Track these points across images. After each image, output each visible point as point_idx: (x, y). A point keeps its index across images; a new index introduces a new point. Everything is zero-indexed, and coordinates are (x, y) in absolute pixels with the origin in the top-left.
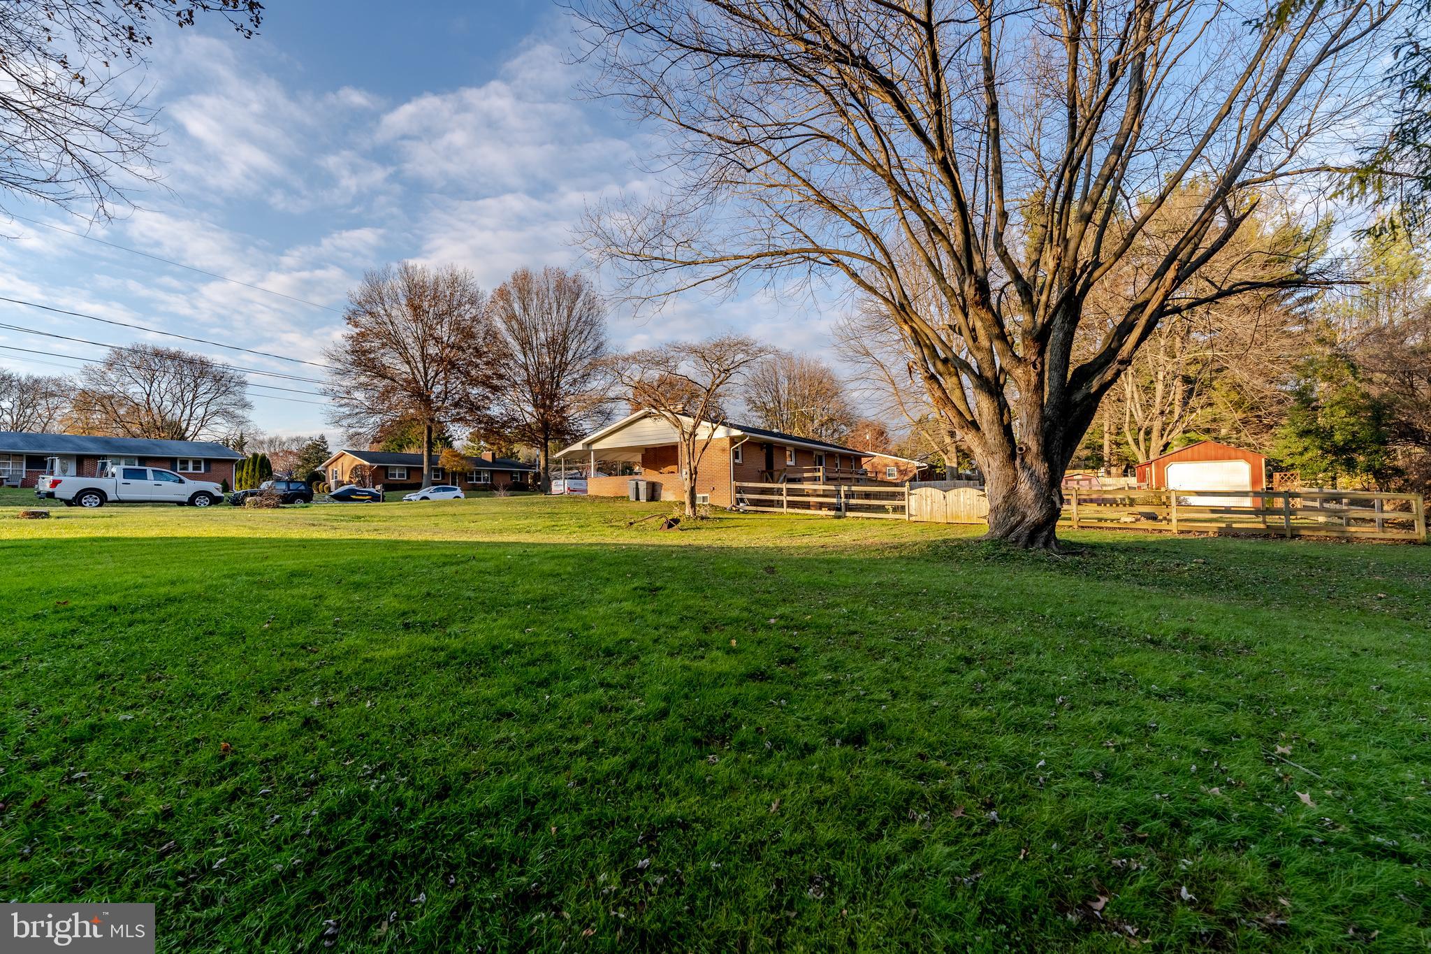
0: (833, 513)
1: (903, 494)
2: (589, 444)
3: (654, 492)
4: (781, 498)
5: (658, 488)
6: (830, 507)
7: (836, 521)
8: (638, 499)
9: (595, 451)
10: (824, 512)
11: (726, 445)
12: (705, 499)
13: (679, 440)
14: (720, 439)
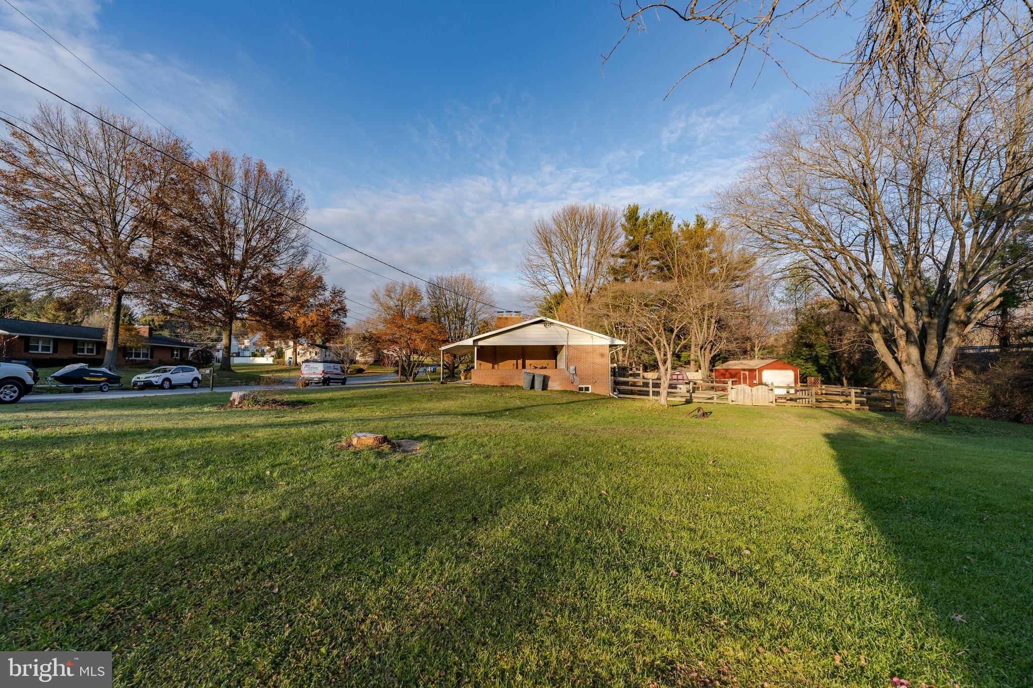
8: (532, 388)
9: (477, 346)
11: (607, 351)
12: (587, 389)
13: (565, 344)
14: (602, 346)
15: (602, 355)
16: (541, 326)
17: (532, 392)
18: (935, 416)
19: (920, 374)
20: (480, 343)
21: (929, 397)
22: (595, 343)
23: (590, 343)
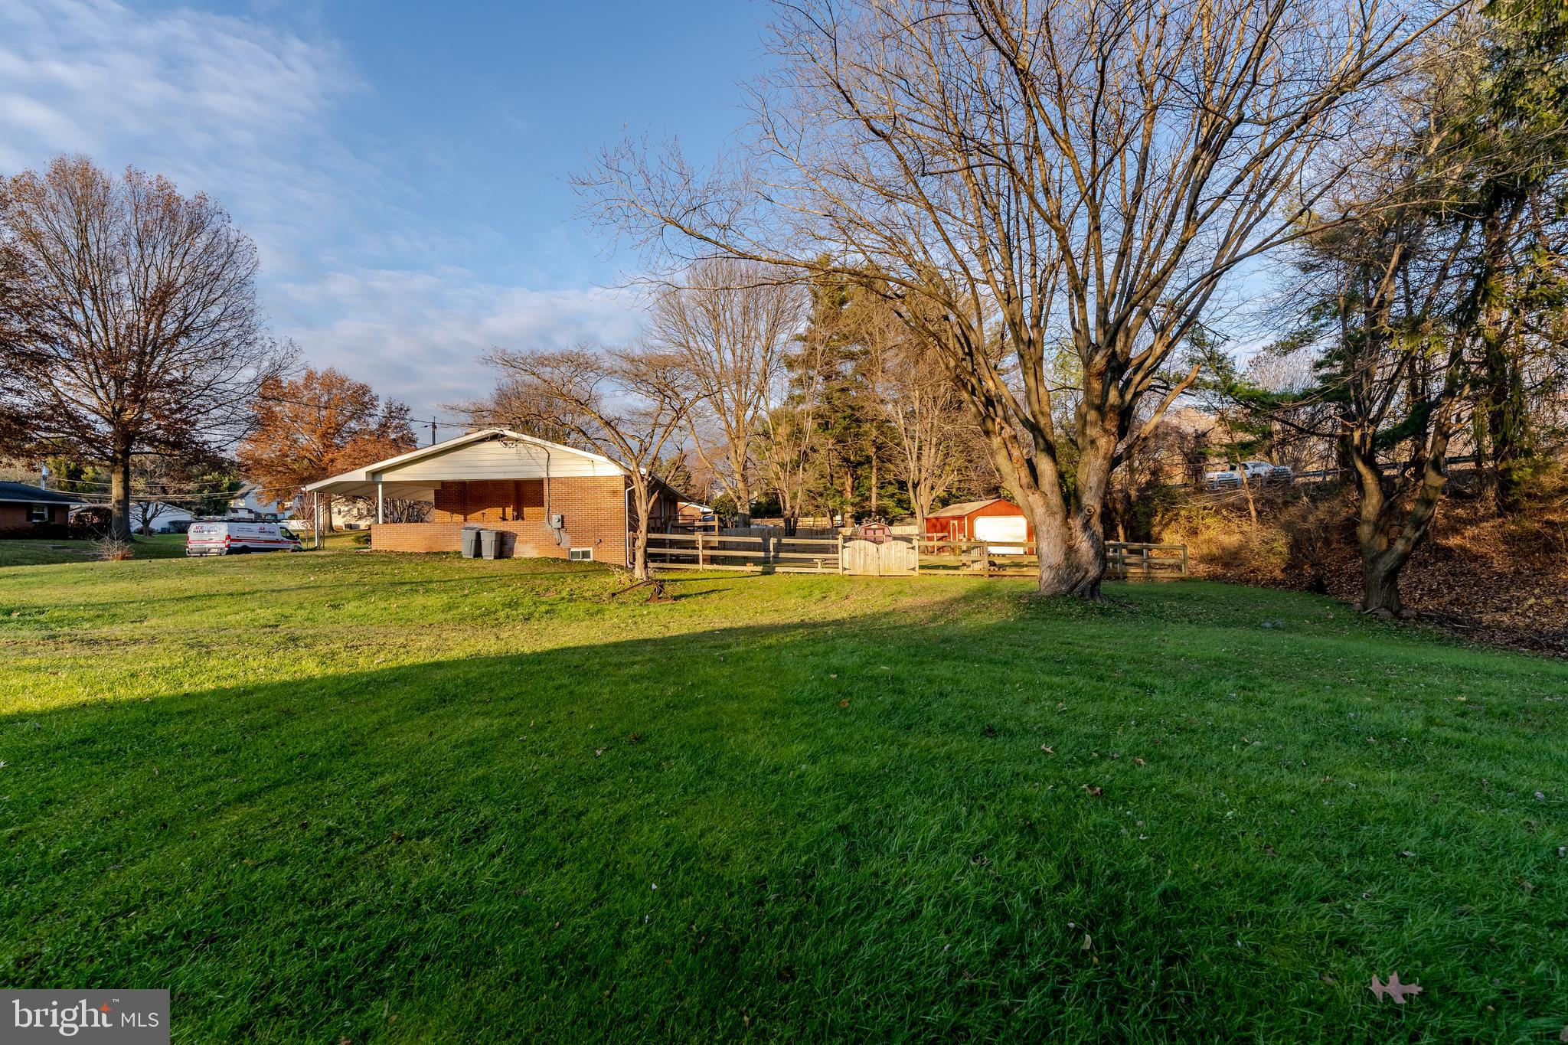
0: (760, 568)
1: (836, 546)
2: (375, 474)
3: (504, 546)
4: (694, 552)
5: (509, 540)
6: (756, 561)
7: (763, 578)
8: (478, 554)
9: (385, 484)
10: (749, 568)
11: (620, 485)
12: (586, 554)
13: (544, 475)
14: (611, 478)
15: (615, 493)
16: (496, 445)
17: (478, 563)
18: (1076, 585)
19: (1055, 509)
20: (387, 477)
21: (1070, 550)
22: (597, 474)
23: (590, 474)
